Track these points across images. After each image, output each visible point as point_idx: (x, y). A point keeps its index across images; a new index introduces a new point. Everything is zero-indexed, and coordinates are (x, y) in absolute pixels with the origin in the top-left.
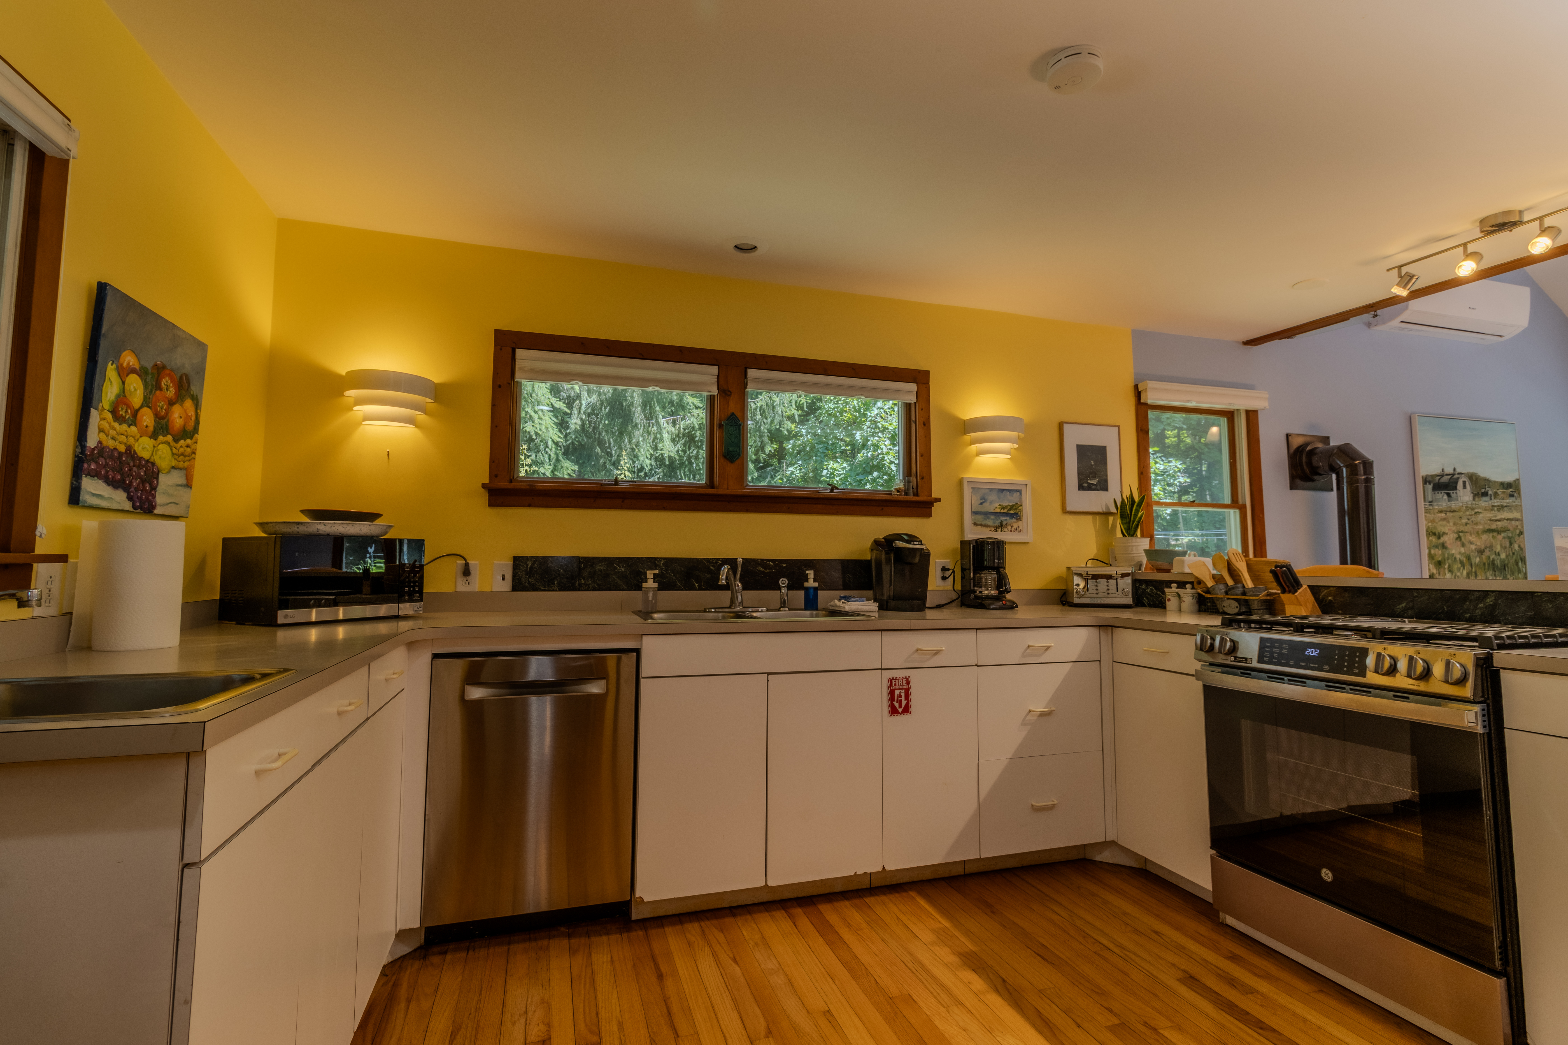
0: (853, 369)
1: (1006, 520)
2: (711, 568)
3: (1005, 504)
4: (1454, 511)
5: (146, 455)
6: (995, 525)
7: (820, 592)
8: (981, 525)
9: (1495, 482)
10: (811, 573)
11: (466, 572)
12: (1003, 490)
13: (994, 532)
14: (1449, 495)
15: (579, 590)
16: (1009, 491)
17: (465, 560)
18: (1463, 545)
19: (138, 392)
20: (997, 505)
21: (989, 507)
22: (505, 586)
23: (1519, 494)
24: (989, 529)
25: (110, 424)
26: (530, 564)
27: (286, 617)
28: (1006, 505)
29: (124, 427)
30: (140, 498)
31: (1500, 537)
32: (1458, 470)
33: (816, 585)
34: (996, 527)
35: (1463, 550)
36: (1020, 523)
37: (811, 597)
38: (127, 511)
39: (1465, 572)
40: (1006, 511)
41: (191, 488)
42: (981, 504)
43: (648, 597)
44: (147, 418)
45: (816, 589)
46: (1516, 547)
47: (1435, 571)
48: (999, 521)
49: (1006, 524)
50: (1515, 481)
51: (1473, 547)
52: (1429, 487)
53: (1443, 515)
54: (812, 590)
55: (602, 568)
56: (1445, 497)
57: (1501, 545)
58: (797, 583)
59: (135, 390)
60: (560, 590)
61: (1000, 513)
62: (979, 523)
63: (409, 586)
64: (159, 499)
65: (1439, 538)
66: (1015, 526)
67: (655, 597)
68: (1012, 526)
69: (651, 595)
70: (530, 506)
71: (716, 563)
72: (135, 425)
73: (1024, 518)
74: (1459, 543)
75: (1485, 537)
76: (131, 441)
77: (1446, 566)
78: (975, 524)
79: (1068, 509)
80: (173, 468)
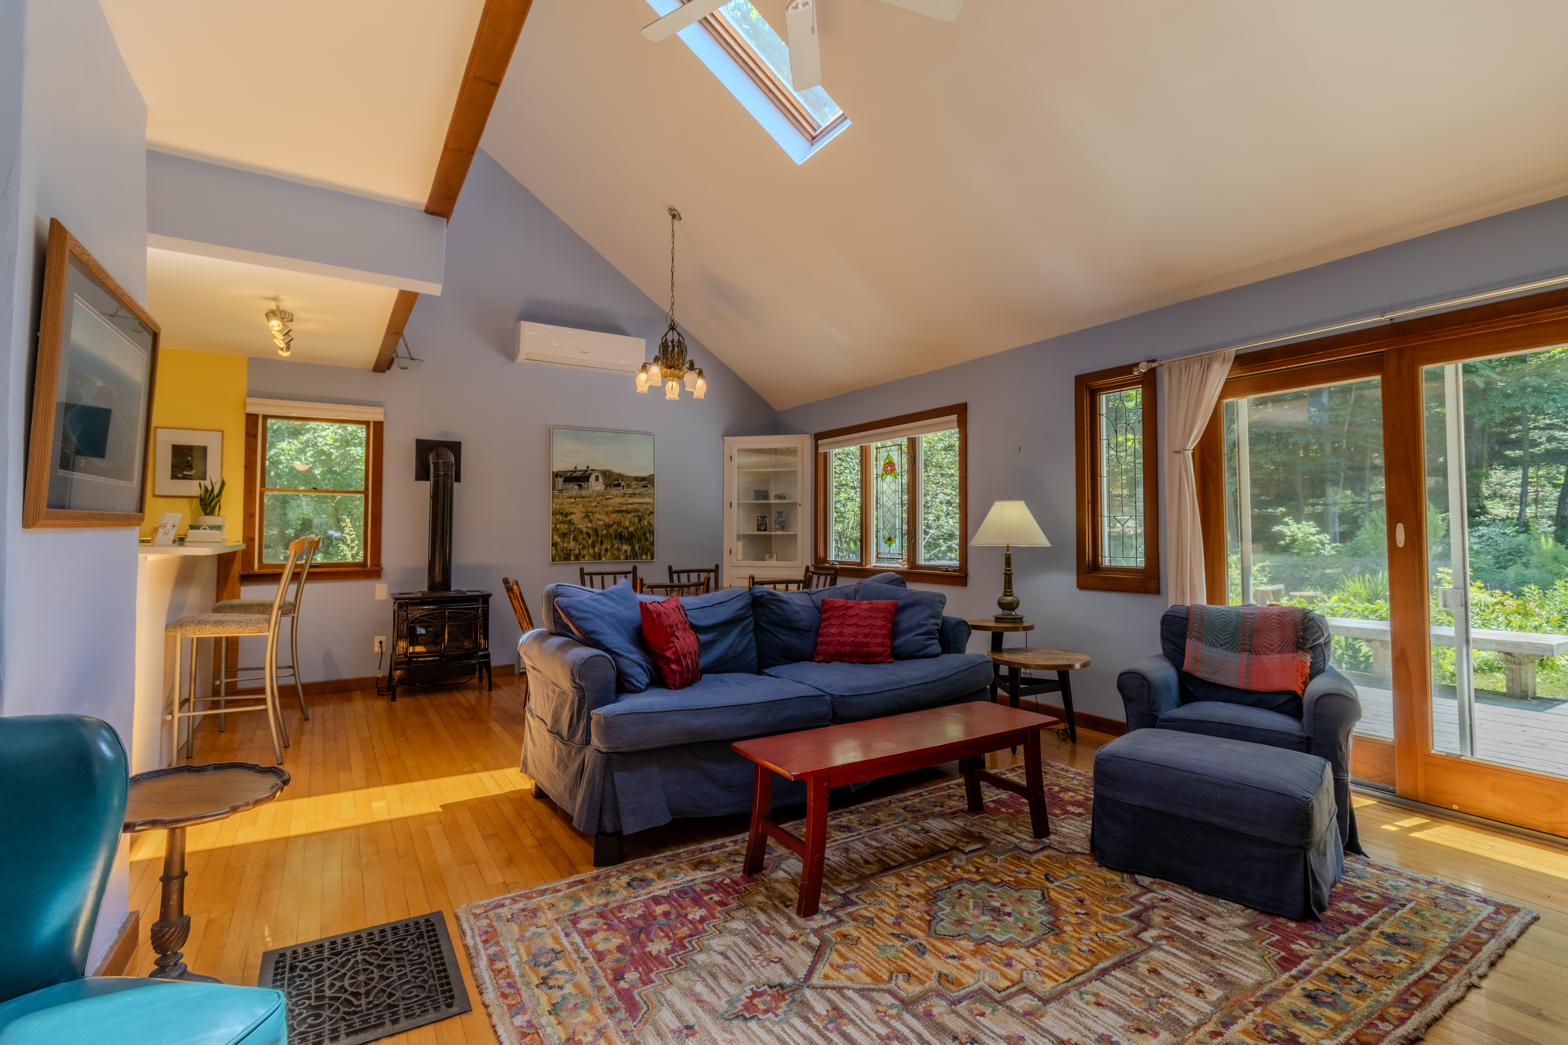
4: (584, 497)
9: (629, 477)
14: (580, 486)
18: (591, 521)
23: (653, 485)
31: (629, 516)
32: (591, 468)
35: (590, 525)
39: (590, 541)
46: (646, 523)
47: (559, 540)
50: (649, 476)
51: (601, 523)
52: (560, 480)
53: (572, 500)
56: (576, 487)
57: (630, 522)
65: (566, 516)
74: (586, 520)
75: (614, 516)
77: (572, 537)
79: (158, 493)
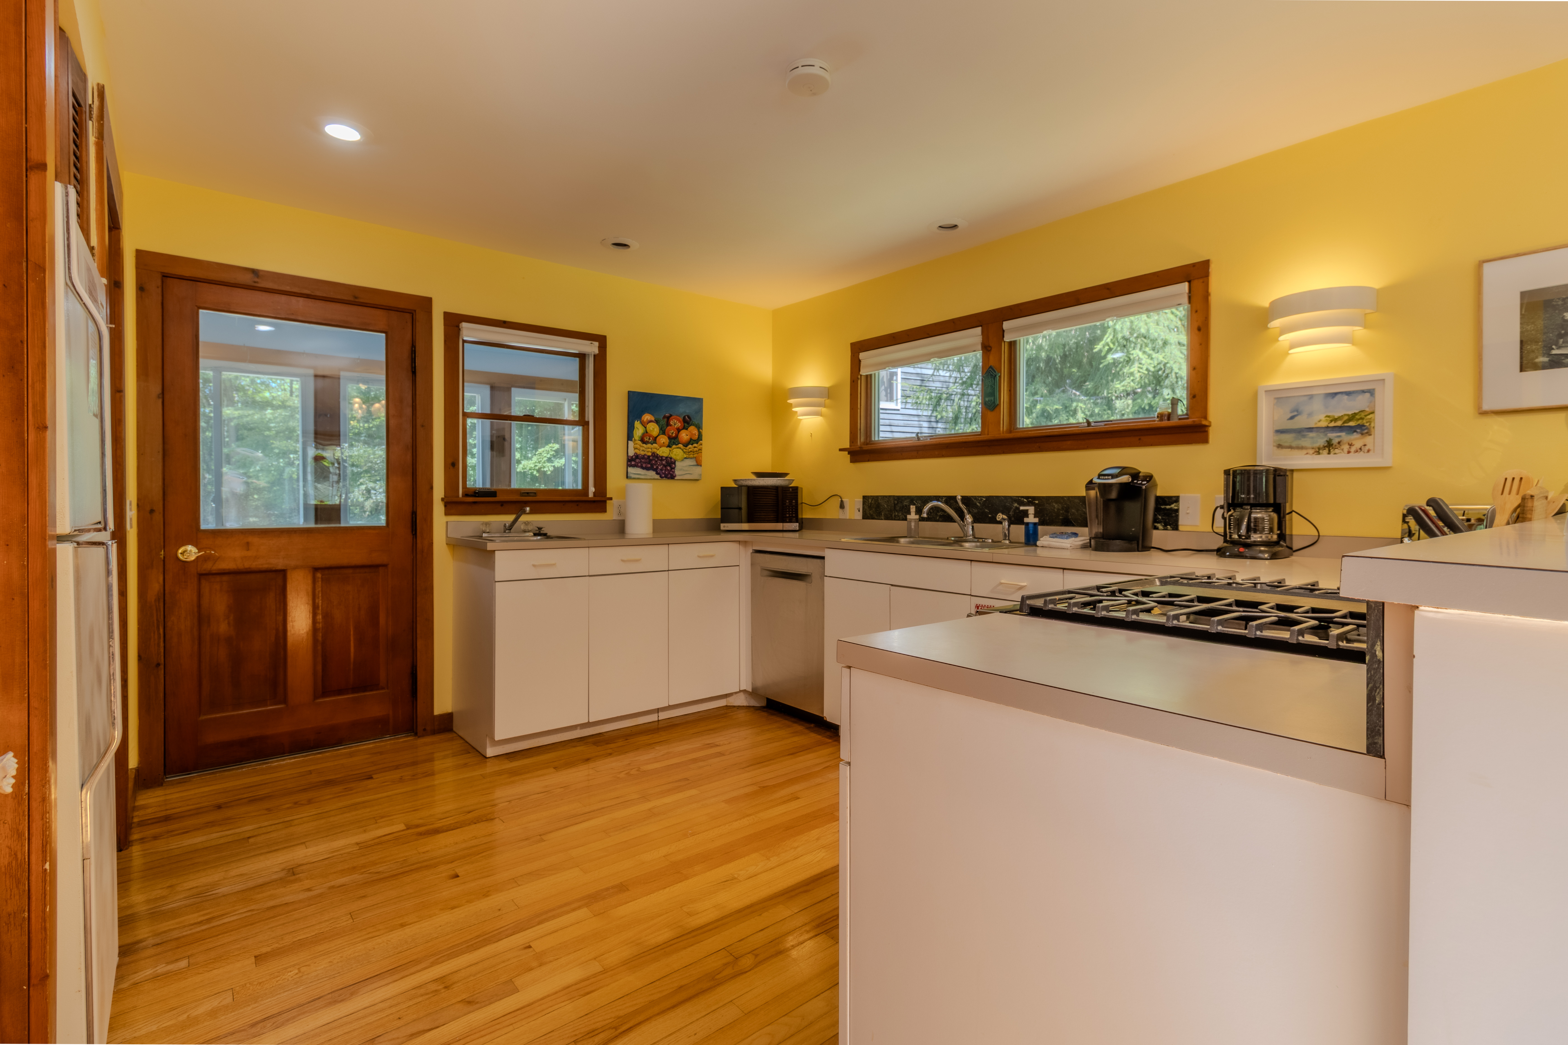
0: (1108, 289)
1: (1340, 436)
2: (978, 504)
3: (1337, 415)
5: (665, 455)
6: (1317, 445)
7: (1040, 528)
8: (1291, 447)
10: (1031, 510)
11: (842, 506)
12: (1336, 394)
13: (1314, 456)
15: (895, 520)
16: (1348, 393)
17: (841, 498)
19: (655, 429)
20: (1322, 417)
21: (1302, 422)
22: (859, 516)
24: (1305, 451)
25: (640, 446)
26: (870, 500)
27: (724, 527)
28: (1340, 415)
29: (649, 445)
30: (665, 474)
33: (1036, 520)
34: (1319, 449)
36: (1368, 440)
37: (1031, 532)
38: (657, 479)
40: (1339, 423)
41: (701, 466)
42: (1292, 418)
43: (911, 526)
44: (664, 439)
45: (1035, 524)
48: (1326, 439)
49: (1339, 443)
54: (1031, 526)
55: (907, 504)
58: (1018, 518)
59: (653, 429)
60: (885, 519)
61: (1328, 427)
62: (1287, 444)
63: (789, 514)
64: (677, 472)
66: (1358, 444)
67: (917, 526)
68: (1351, 445)
69: (913, 524)
70: (868, 461)
71: (981, 500)
72: (656, 443)
73: (1377, 431)
76: (655, 450)
78: (1279, 446)
79: (1486, 407)
80: (685, 458)
